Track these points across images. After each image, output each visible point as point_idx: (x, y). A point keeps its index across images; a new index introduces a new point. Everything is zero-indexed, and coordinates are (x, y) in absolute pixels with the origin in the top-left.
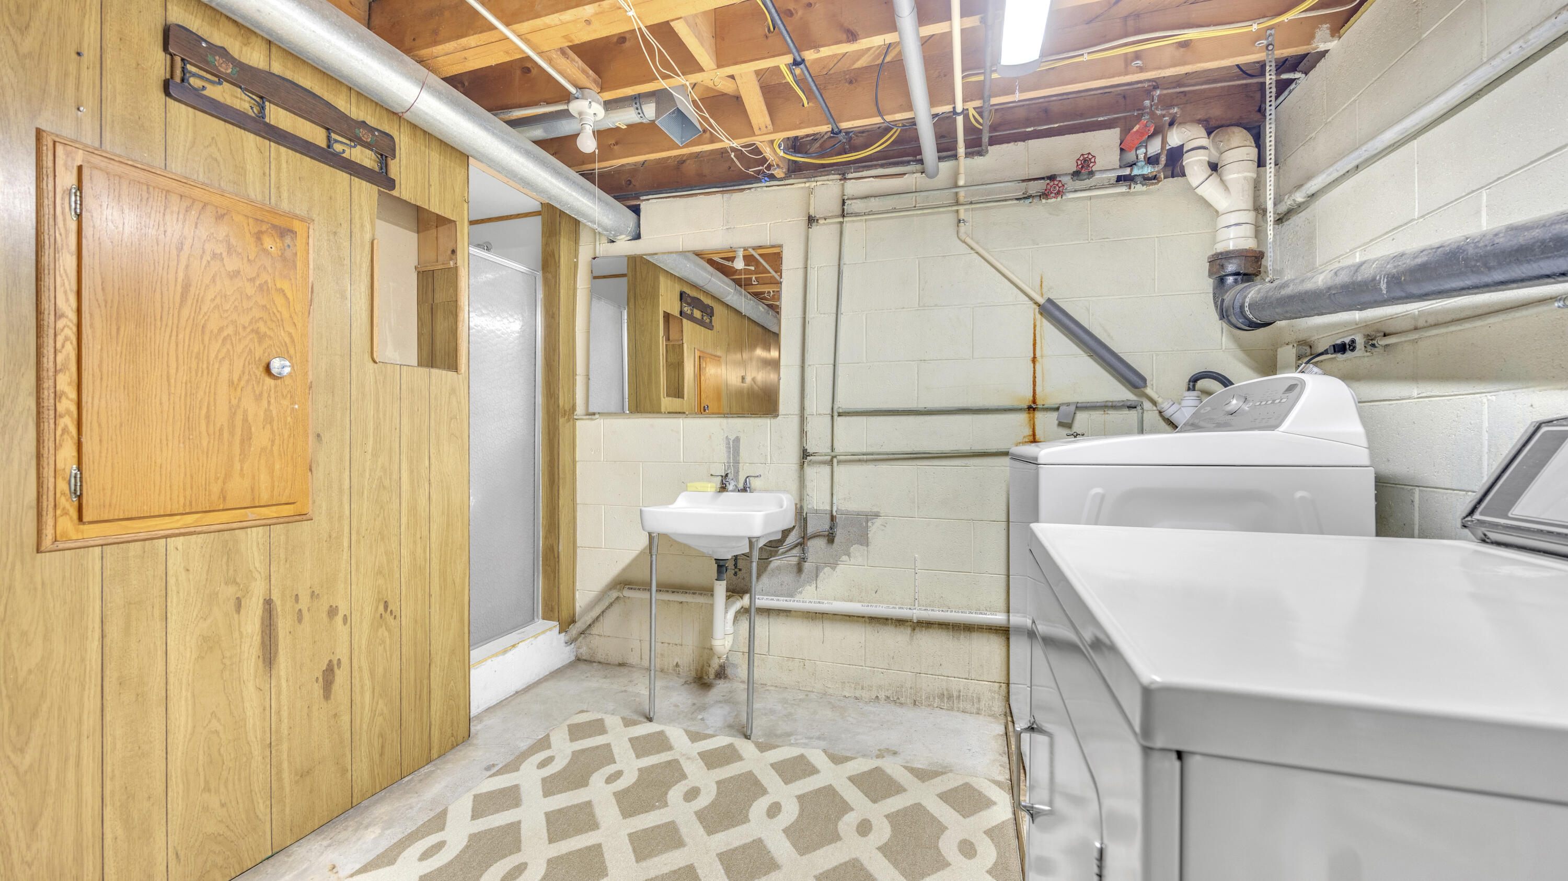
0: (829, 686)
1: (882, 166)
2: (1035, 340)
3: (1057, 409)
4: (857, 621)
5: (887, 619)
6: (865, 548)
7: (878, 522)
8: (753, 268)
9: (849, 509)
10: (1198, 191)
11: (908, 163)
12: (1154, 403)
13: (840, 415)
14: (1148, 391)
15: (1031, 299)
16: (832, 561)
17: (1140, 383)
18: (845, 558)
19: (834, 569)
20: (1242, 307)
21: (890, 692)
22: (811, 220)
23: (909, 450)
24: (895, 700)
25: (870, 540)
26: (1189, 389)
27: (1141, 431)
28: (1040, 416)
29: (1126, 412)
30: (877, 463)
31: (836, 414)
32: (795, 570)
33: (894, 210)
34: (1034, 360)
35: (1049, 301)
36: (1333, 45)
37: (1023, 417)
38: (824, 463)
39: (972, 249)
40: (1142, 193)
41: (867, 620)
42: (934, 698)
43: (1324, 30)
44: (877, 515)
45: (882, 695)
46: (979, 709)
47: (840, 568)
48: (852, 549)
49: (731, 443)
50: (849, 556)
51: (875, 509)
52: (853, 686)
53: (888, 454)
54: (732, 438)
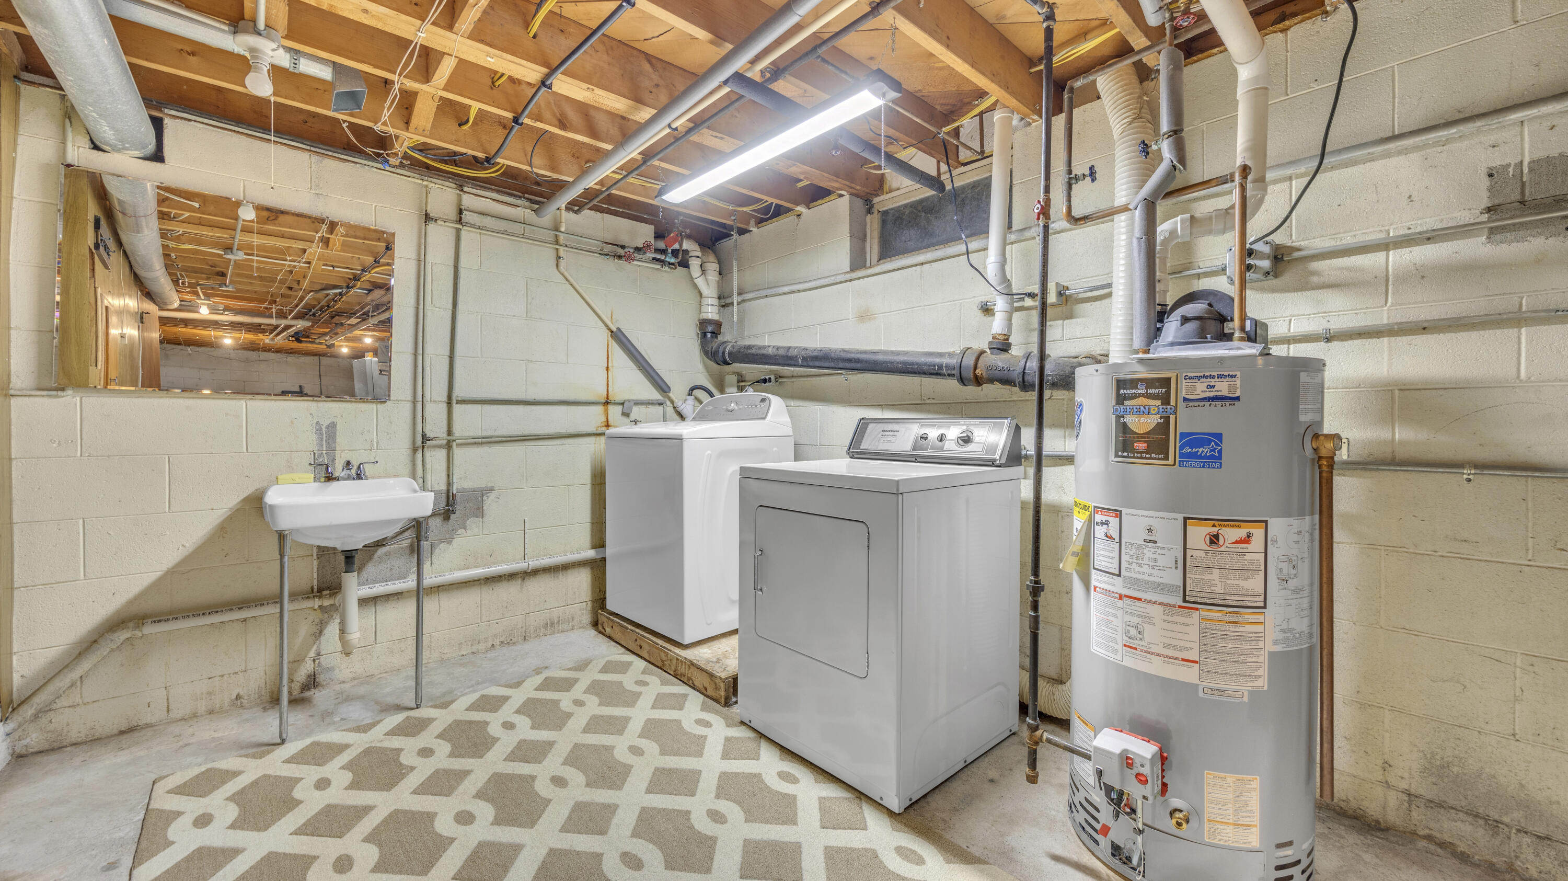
0: (446, 651)
1: (498, 192)
2: (608, 355)
3: (623, 404)
4: (474, 585)
5: (500, 576)
6: (481, 519)
7: (493, 495)
8: (197, 205)
9: (465, 487)
10: (696, 281)
11: (520, 197)
12: (672, 402)
13: (458, 402)
14: (671, 395)
15: (606, 325)
16: (447, 536)
17: (667, 390)
18: (461, 531)
19: (449, 543)
20: (724, 353)
21: (504, 637)
22: (428, 218)
23: (520, 433)
24: (508, 643)
25: (485, 512)
26: (689, 395)
27: (665, 420)
28: (611, 408)
29: (657, 407)
30: (491, 445)
31: (454, 402)
32: (408, 551)
33: (505, 232)
34: (607, 368)
35: (619, 329)
36: (754, 229)
37: (600, 409)
38: (440, 447)
39: (567, 280)
40: (668, 272)
41: (483, 582)
42: (540, 629)
43: (752, 222)
44: (491, 489)
45: (497, 642)
46: (573, 626)
47: (456, 541)
48: (468, 522)
49: (324, 429)
50: (465, 528)
51: (490, 485)
52: (470, 643)
53: (505, 437)
54: (325, 423)
